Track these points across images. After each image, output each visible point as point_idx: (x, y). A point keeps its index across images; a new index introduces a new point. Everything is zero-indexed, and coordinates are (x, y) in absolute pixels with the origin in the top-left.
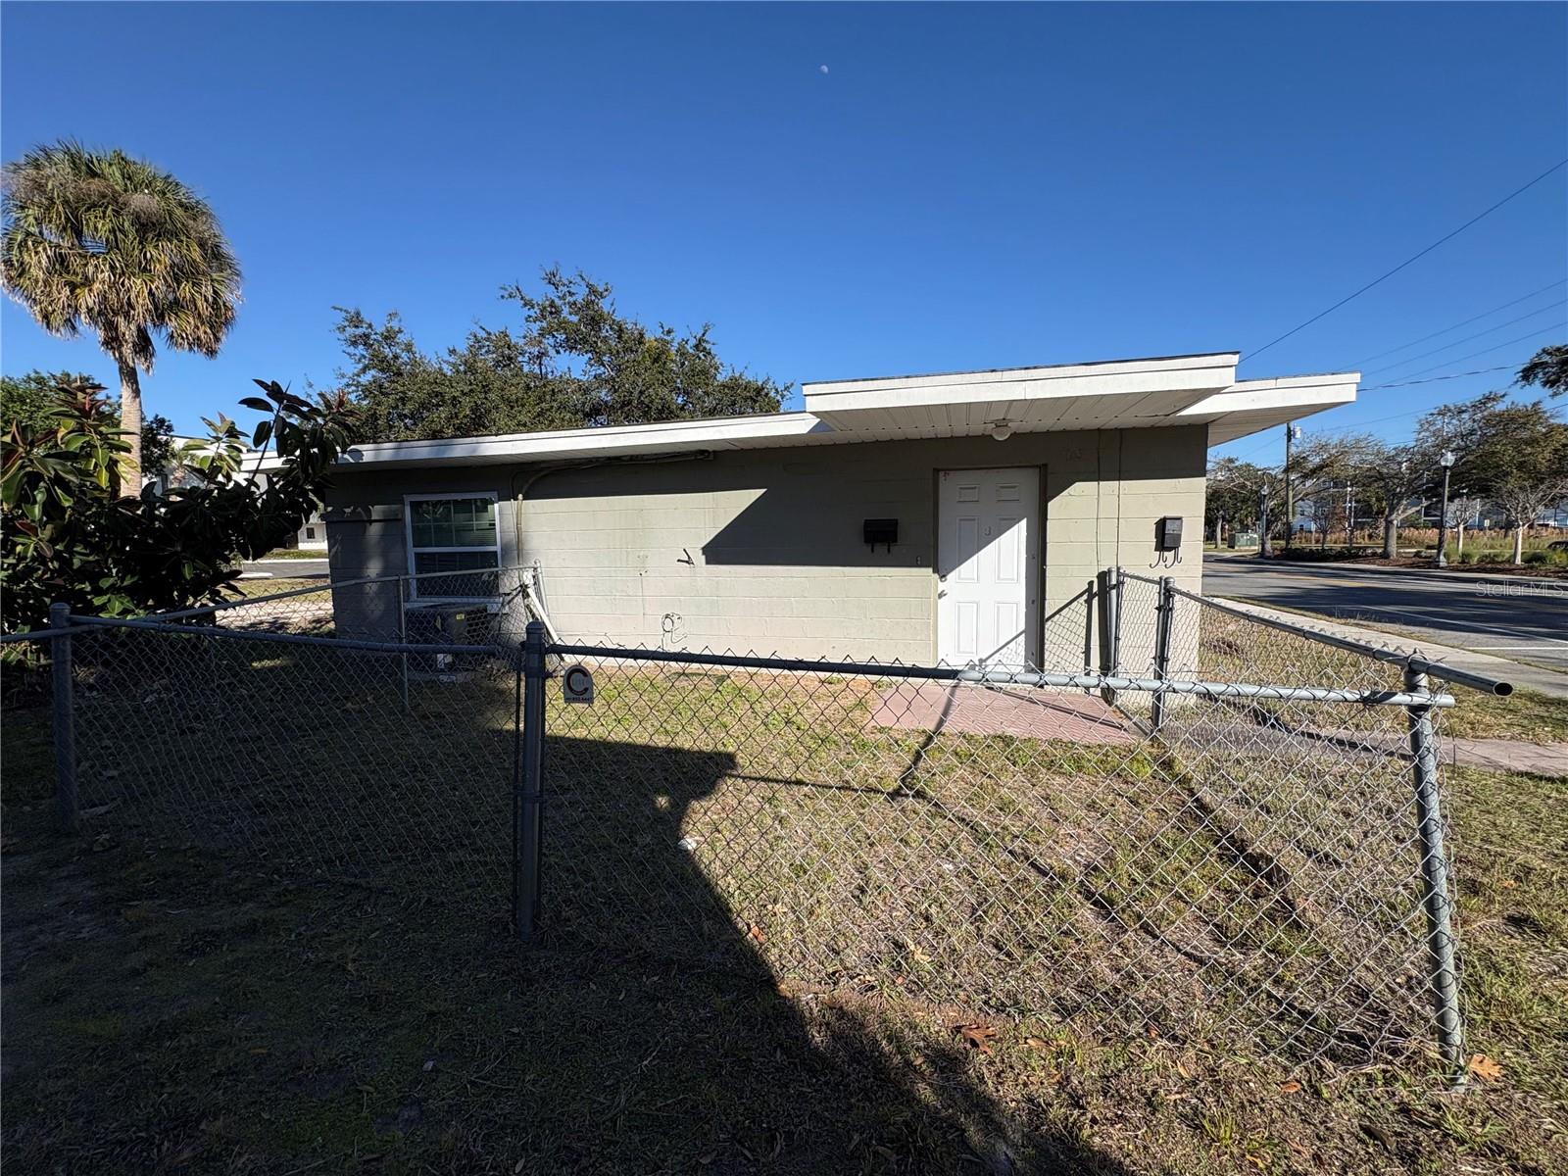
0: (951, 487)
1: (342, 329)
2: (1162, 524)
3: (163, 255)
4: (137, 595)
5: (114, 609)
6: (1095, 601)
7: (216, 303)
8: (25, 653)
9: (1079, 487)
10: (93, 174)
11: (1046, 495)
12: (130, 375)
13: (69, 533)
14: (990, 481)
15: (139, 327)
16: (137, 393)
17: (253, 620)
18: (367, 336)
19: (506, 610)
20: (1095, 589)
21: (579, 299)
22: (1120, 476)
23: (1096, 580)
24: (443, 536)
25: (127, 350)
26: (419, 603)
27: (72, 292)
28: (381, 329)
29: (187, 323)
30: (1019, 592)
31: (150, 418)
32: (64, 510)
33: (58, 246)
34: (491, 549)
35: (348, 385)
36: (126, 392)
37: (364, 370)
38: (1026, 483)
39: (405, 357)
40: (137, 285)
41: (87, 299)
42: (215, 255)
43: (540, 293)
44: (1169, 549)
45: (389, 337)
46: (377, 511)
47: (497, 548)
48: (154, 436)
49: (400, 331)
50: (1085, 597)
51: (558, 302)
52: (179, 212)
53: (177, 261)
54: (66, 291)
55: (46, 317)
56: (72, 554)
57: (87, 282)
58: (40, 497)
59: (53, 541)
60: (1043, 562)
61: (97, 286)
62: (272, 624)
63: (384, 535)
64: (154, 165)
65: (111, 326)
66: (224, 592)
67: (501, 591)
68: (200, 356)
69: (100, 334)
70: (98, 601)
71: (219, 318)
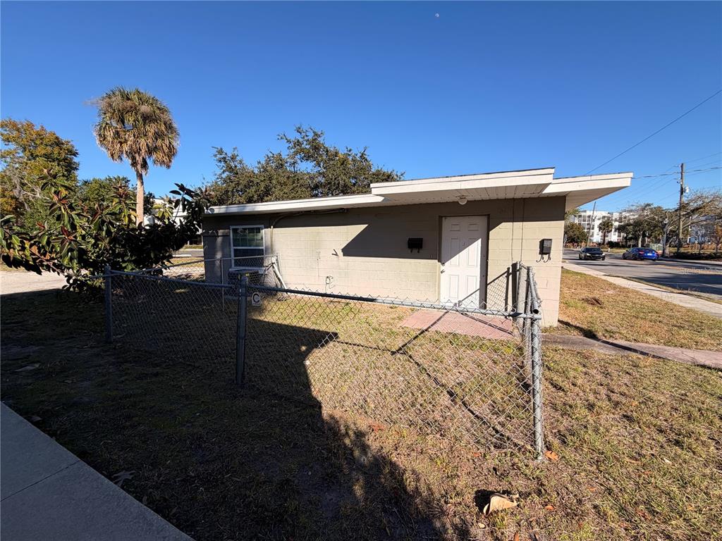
0: (448, 224)
1: (215, 156)
2: (542, 242)
3: (151, 129)
4: (137, 263)
5: (129, 268)
6: (511, 277)
7: (171, 148)
8: (101, 283)
9: (503, 225)
10: (128, 99)
11: (489, 229)
12: (140, 176)
13: (114, 241)
14: (464, 222)
15: (143, 158)
16: (142, 183)
17: (179, 274)
18: (225, 158)
19: (266, 273)
20: (511, 271)
21: (310, 138)
22: (523, 220)
23: (511, 267)
24: (244, 242)
25: (139, 167)
26: (234, 269)
27: (121, 145)
28: (230, 155)
29: (159, 155)
30: (477, 272)
31: (147, 193)
32: (112, 233)
33: (116, 128)
34: (261, 248)
35: (218, 178)
36: (139, 183)
37: (224, 172)
38: (481, 222)
39: (239, 166)
40: (142, 141)
41: (126, 148)
42: (169, 127)
43: (294, 136)
44: (546, 254)
45: (233, 158)
46: (221, 232)
47: (264, 248)
48: (148, 200)
49: (237, 156)
50: (506, 275)
51: (301, 140)
52: (158, 111)
53: (157, 130)
54: (119, 145)
55: (112, 155)
56: (116, 248)
57: (126, 141)
58: (105, 229)
59: (109, 243)
60: (487, 259)
61: (129, 143)
62: (186, 275)
63: (223, 241)
64: (149, 93)
65: (134, 158)
66: (166, 263)
67: (264, 265)
68: (164, 167)
69: (130, 161)
70: (124, 265)
71: (171, 153)
